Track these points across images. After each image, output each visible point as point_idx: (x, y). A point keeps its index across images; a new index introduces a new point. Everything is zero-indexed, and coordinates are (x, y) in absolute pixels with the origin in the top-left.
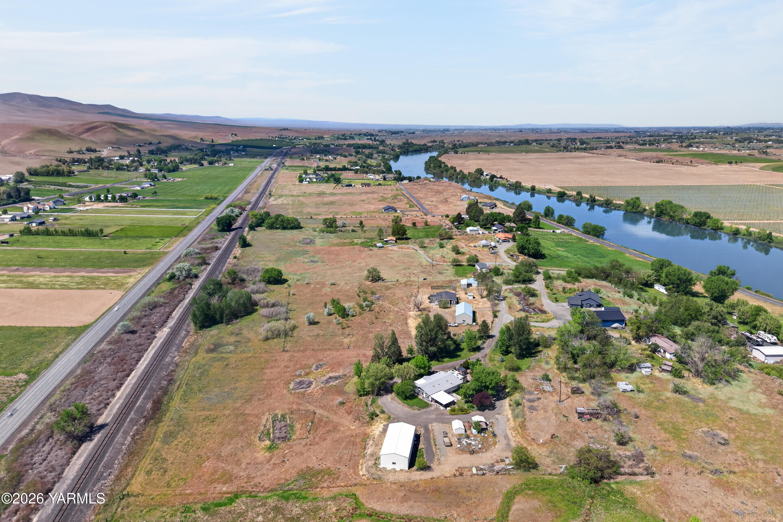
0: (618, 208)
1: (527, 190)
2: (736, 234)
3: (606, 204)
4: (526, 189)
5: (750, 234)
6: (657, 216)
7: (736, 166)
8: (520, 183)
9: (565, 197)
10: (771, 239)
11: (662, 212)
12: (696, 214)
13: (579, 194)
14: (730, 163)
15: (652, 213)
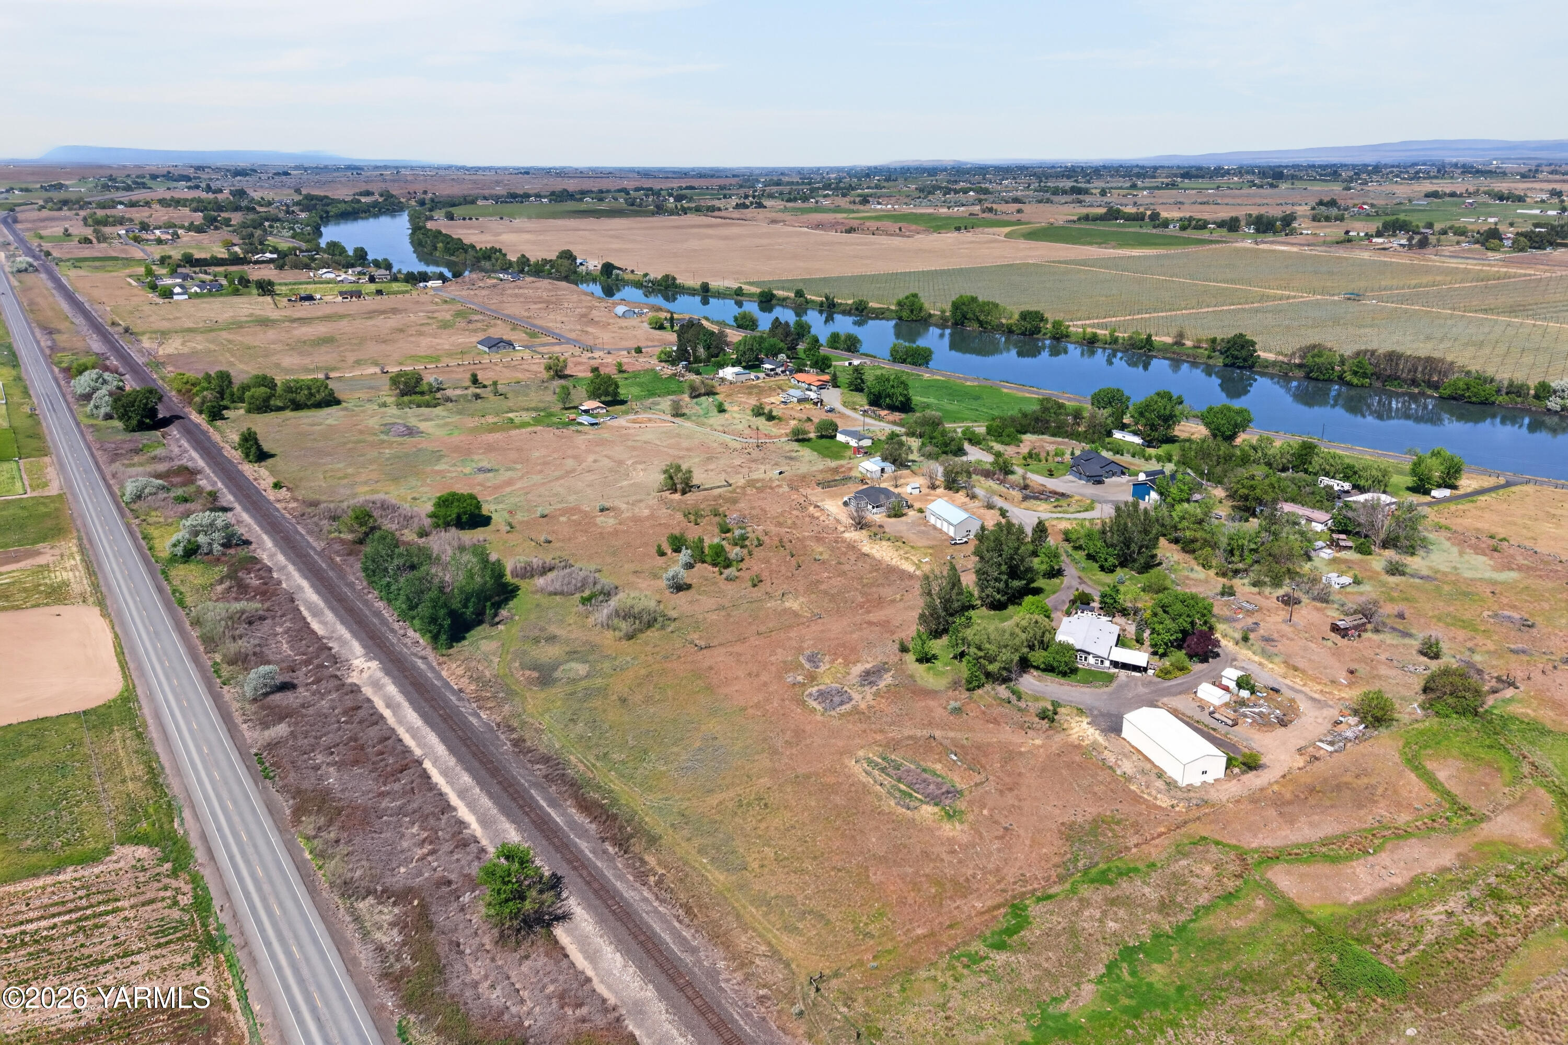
0: (880, 315)
1: (692, 292)
2: (1091, 343)
3: (857, 309)
4: (689, 289)
5: (1115, 341)
6: (956, 324)
7: (969, 234)
8: (674, 279)
9: (774, 302)
10: (1151, 345)
11: (964, 317)
12: (1024, 316)
13: (799, 294)
14: (958, 229)
15: (945, 320)
